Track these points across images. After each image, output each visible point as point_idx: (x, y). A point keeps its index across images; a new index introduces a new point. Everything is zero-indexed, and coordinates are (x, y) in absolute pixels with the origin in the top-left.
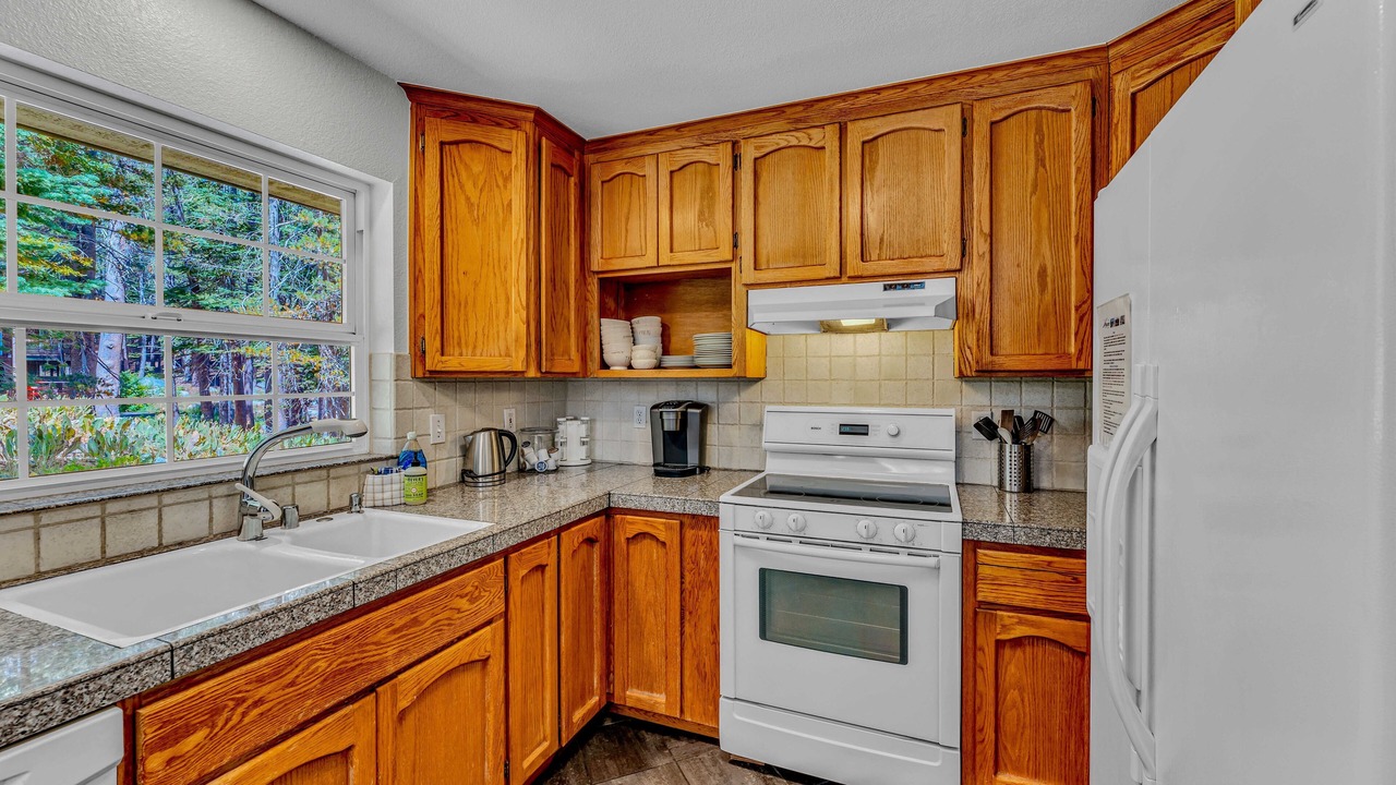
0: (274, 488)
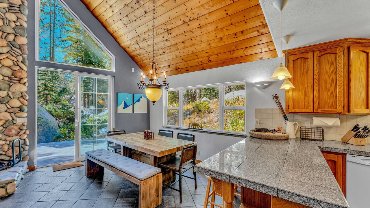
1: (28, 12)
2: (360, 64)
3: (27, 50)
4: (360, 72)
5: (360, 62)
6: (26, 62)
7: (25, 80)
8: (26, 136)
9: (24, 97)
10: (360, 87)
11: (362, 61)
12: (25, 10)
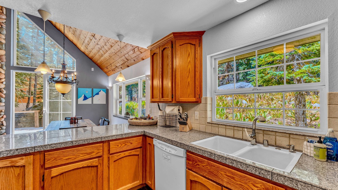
0: (269, 135)
1: (6, 32)
2: (187, 56)
3: (5, 58)
4: (188, 62)
5: (187, 54)
6: (4, 67)
7: (3, 80)
8: (3, 119)
9: (2, 92)
10: (188, 77)
11: (189, 53)
12: (3, 31)
